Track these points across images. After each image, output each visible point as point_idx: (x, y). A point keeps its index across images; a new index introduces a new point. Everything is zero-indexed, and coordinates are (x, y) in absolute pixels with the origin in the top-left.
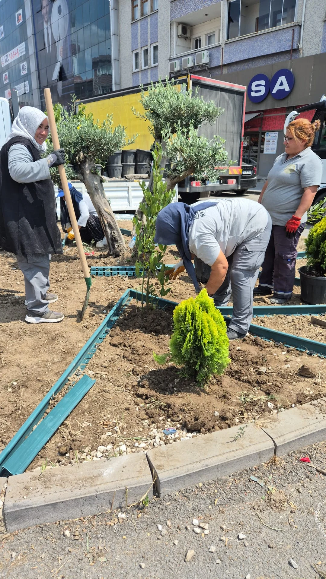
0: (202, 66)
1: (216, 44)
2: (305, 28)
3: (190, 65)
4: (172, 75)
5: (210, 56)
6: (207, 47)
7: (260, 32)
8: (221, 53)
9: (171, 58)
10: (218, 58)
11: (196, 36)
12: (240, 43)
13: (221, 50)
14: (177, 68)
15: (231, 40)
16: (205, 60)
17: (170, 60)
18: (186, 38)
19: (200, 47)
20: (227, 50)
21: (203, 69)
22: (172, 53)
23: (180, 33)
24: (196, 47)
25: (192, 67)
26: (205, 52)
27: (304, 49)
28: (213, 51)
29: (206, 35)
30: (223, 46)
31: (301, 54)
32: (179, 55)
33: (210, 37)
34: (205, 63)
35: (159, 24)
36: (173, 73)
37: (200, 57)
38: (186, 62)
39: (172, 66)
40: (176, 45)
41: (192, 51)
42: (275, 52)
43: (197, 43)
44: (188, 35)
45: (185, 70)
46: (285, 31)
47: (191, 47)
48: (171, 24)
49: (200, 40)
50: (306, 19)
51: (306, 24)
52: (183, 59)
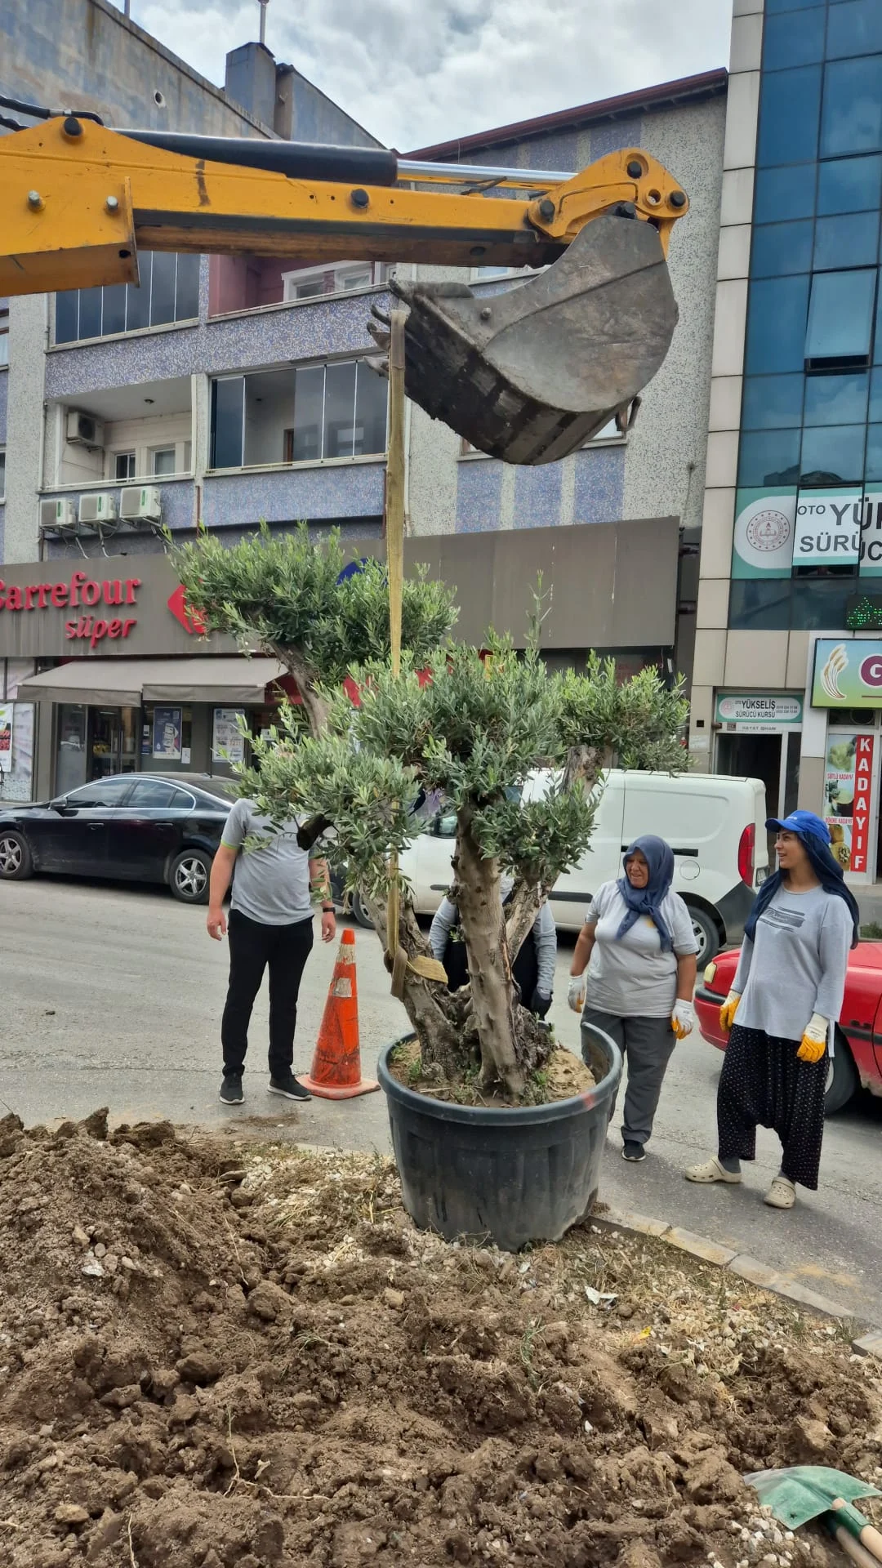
0: (141, 523)
1: (179, 474)
2: (414, 470)
3: (105, 514)
4: (49, 535)
5: (163, 502)
6: (153, 478)
7: (297, 465)
8: (195, 498)
9: (46, 491)
10: (186, 509)
11: (121, 445)
12: (246, 482)
13: (195, 491)
14: (64, 519)
15: (220, 472)
16: (148, 509)
17: (43, 495)
18: (91, 449)
19: (132, 475)
20: (211, 493)
21: (143, 529)
22: (48, 479)
23: (74, 431)
24: (121, 473)
25: (112, 522)
26: (148, 489)
27: (414, 518)
28: (171, 491)
29: (150, 449)
30: (199, 482)
31: (409, 529)
32: (68, 486)
33: (162, 456)
34: (148, 518)
35: (10, 401)
36: (51, 529)
37: (136, 501)
38: (95, 506)
39: (50, 512)
40: (63, 461)
41: (107, 482)
42: (342, 515)
43: (124, 466)
44: (98, 440)
45: (90, 525)
46: (364, 470)
47: (107, 471)
48: (46, 408)
49: (133, 460)
50: (415, 450)
51: (416, 462)
52: (82, 497)
